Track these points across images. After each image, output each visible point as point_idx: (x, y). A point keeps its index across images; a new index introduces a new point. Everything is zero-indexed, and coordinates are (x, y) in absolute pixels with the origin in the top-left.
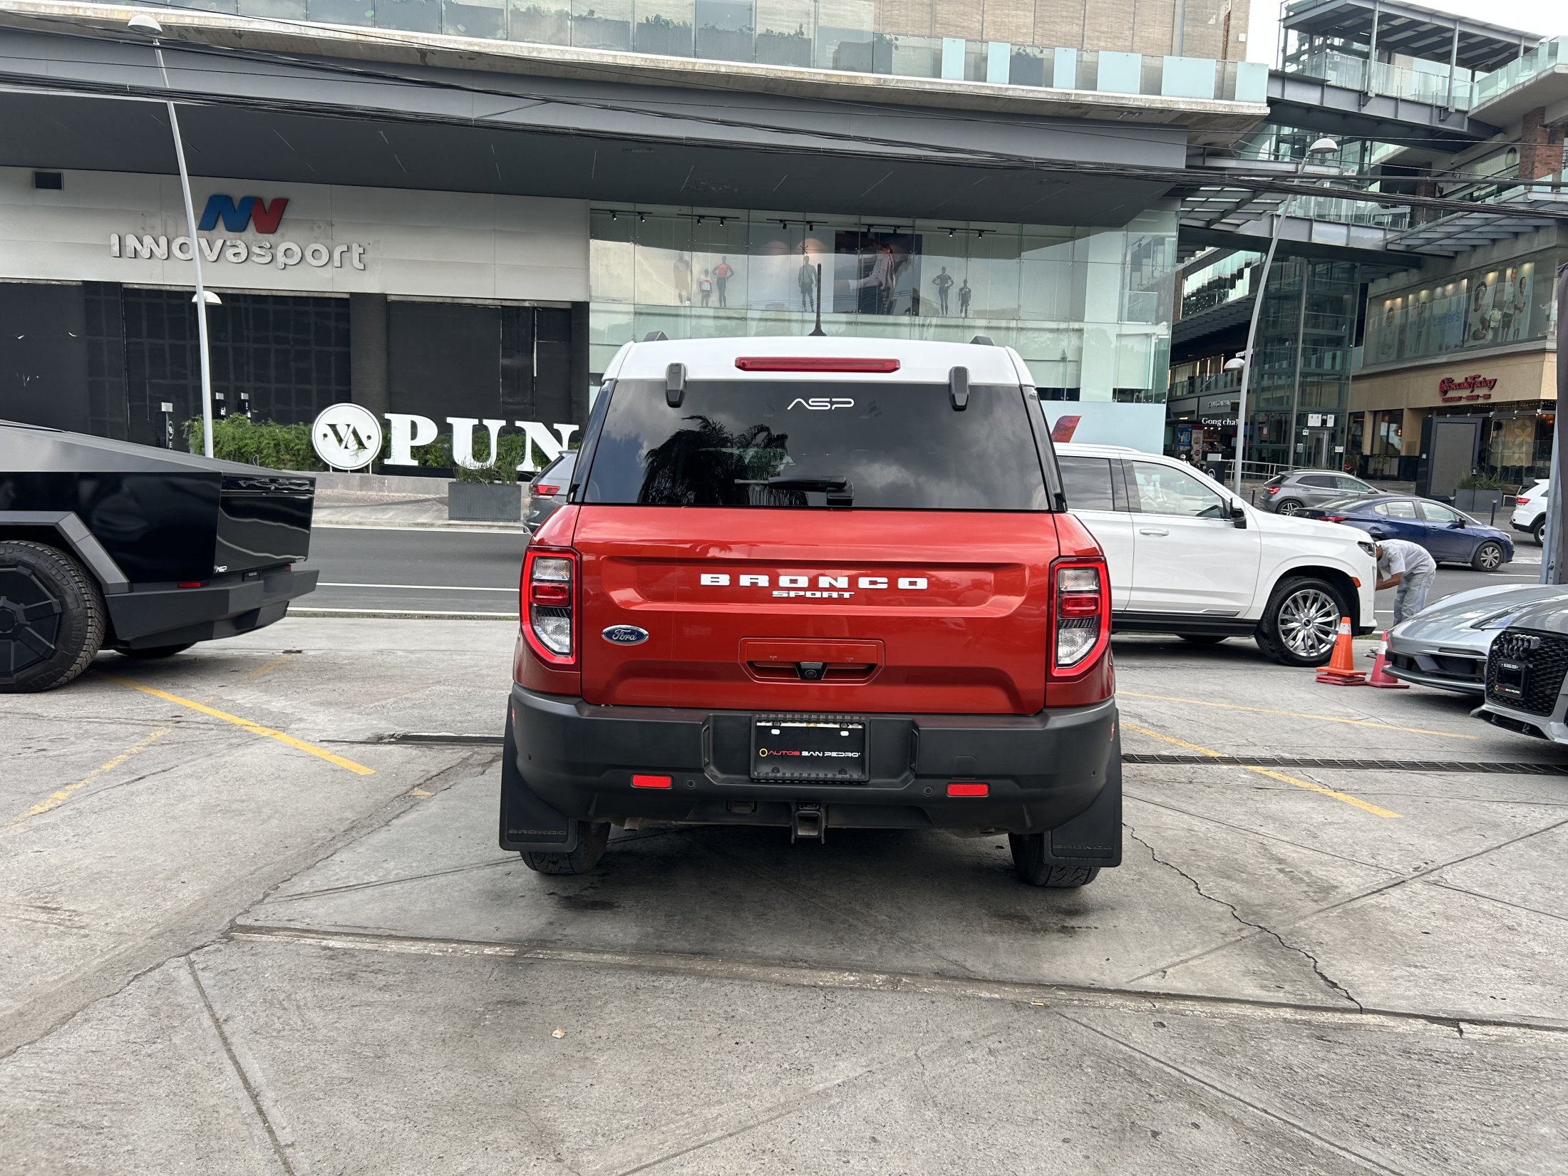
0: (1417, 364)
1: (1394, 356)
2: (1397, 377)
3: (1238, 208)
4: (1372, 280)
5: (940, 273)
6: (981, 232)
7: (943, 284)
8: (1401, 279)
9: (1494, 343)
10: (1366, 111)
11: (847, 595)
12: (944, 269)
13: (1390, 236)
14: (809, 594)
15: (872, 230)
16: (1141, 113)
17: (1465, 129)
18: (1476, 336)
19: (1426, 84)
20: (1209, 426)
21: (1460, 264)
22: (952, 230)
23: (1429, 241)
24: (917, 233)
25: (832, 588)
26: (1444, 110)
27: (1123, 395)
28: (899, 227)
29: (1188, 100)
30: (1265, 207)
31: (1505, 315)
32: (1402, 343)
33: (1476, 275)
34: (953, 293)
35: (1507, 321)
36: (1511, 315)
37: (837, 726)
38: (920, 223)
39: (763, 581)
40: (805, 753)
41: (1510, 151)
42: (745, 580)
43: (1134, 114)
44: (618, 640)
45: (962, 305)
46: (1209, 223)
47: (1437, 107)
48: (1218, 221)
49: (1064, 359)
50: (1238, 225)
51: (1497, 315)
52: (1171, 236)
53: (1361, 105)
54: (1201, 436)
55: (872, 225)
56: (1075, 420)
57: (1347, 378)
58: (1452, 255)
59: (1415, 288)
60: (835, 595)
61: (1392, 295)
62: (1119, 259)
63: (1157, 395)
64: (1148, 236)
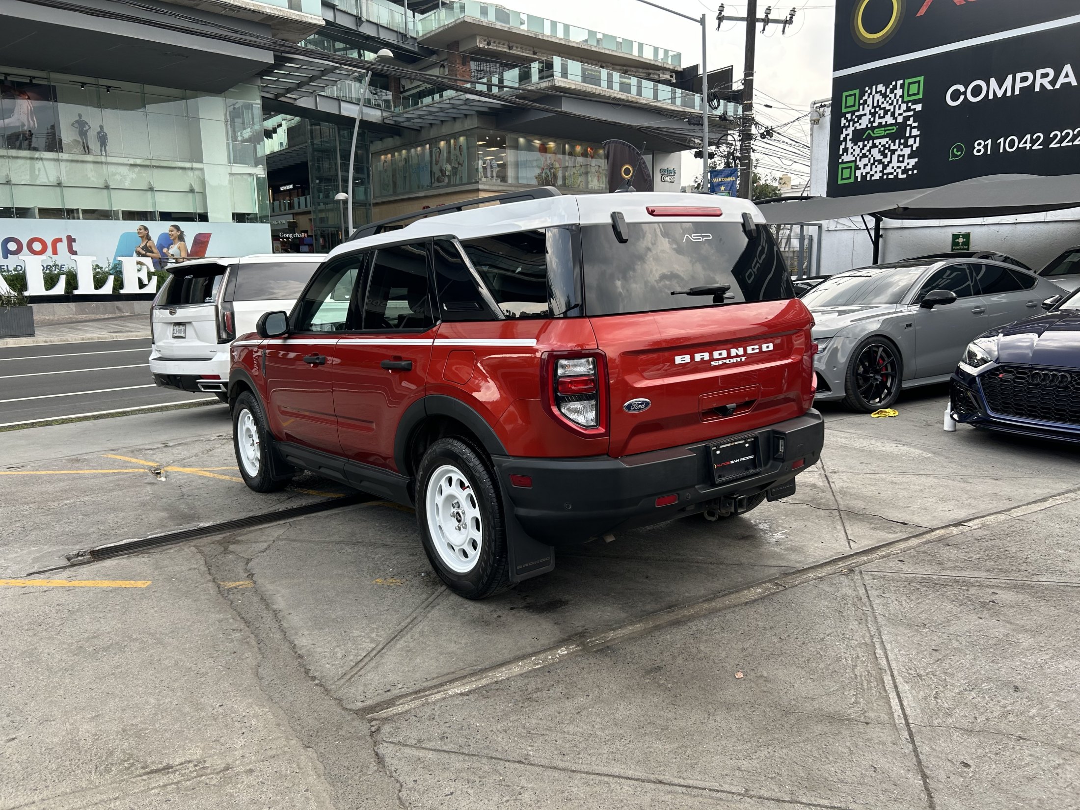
0: (407, 197)
1: (391, 192)
2: (395, 205)
3: (299, 87)
4: (372, 142)
5: (78, 118)
6: (108, 88)
7: (81, 127)
8: (389, 142)
9: (449, 185)
10: (361, 29)
11: (743, 359)
12: (80, 116)
13: (385, 114)
14: (727, 361)
15: (9, 78)
16: (238, 11)
17: (416, 50)
18: (439, 180)
19: (393, 17)
20: (283, 238)
21: (424, 135)
22: (83, 85)
23: (408, 119)
24: (52, 84)
25: (737, 356)
26: (404, 36)
27: (239, 218)
28: (34, 78)
29: (271, 6)
30: (315, 88)
31: (453, 168)
32: (395, 183)
33: (433, 142)
34: (92, 135)
35: (455, 171)
36: (457, 168)
37: (743, 442)
38: (54, 76)
39: (706, 356)
40: (732, 462)
41: (441, 67)
42: (698, 357)
43: (234, 11)
44: (634, 410)
45: (101, 146)
46: (277, 96)
47: (400, 33)
48: (283, 95)
49: (192, 191)
50: (296, 99)
51: (449, 167)
52: (257, 104)
53: (358, 25)
54: (279, 245)
55: (9, 75)
56: (208, 236)
57: (370, 205)
58: (419, 128)
59: (398, 149)
60: (739, 359)
61: (385, 152)
62: (223, 118)
63: (261, 217)
64: (240, 103)
